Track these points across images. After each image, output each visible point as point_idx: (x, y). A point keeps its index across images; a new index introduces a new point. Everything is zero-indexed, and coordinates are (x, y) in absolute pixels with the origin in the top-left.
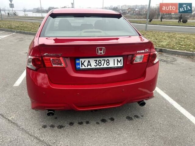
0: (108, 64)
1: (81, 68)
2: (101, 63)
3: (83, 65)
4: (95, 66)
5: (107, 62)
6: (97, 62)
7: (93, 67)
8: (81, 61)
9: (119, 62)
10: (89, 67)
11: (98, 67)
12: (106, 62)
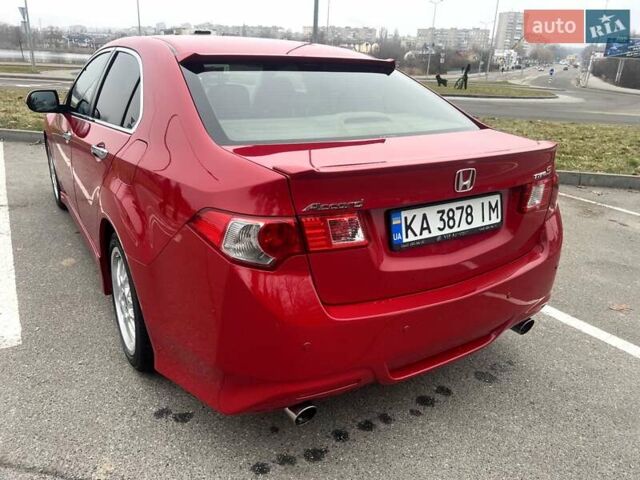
0: (469, 219)
1: (405, 240)
2: (453, 218)
3: (409, 232)
4: (440, 229)
5: (468, 215)
6: (445, 217)
7: (435, 233)
8: (406, 218)
10: (426, 235)
11: (447, 231)
12: (464, 215)
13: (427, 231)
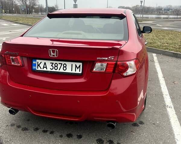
0: (65, 68)
1: (37, 69)
2: (57, 66)
3: (39, 67)
6: (54, 65)
7: (49, 70)
8: (38, 62)
9: (78, 68)
11: (54, 70)
12: (62, 67)
13: (46, 68)
